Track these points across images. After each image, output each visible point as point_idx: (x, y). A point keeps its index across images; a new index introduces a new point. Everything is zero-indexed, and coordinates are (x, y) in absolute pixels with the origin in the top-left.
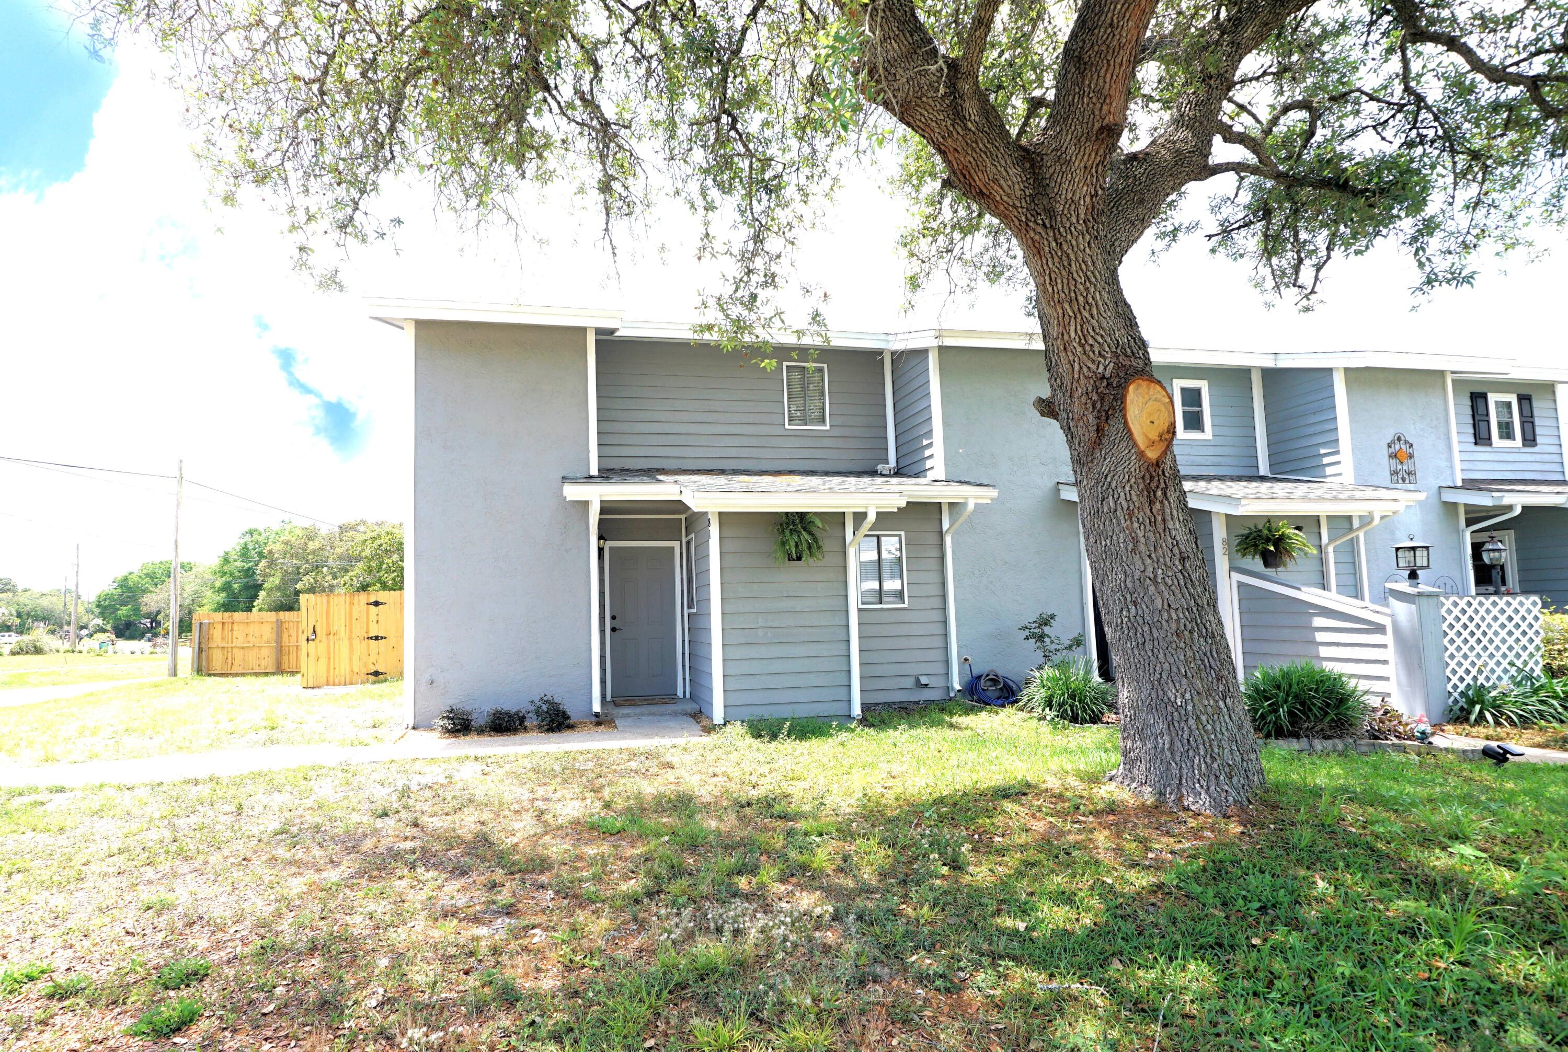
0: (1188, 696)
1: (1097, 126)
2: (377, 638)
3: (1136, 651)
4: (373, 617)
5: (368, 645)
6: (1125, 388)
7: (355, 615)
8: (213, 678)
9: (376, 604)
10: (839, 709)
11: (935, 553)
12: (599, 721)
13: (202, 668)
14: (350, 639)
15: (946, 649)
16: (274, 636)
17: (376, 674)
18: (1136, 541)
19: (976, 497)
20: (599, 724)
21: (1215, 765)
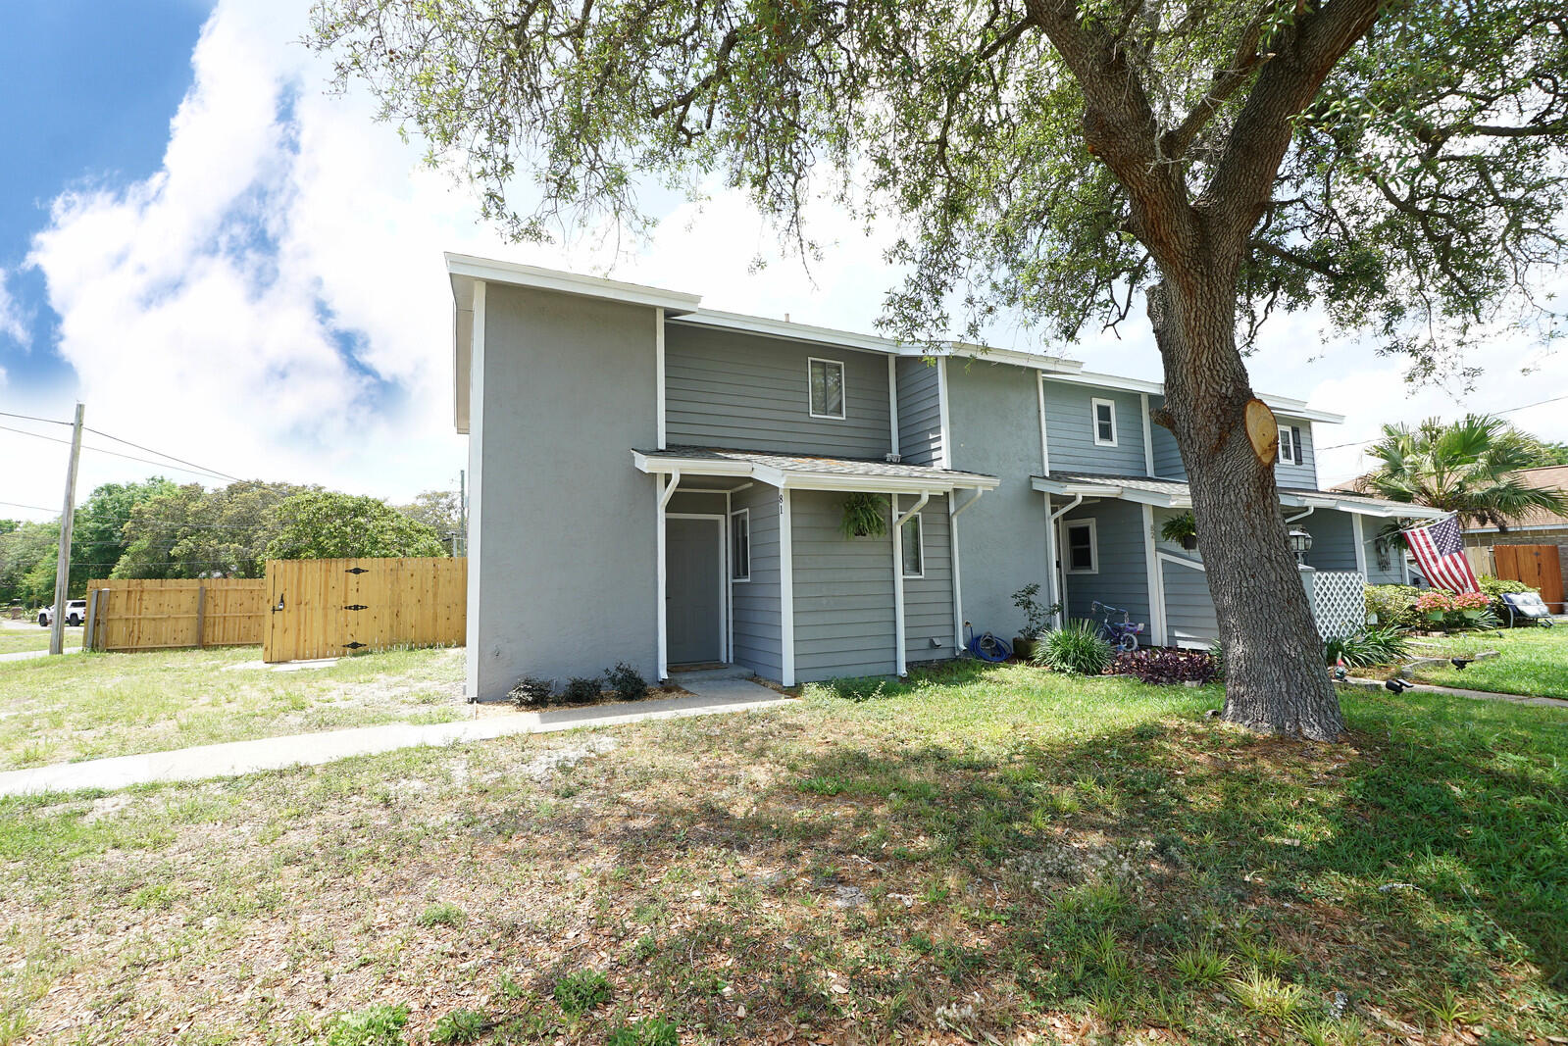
0: (1299, 649)
1: (1256, 201)
2: (356, 608)
3: (1254, 615)
4: (352, 585)
5: (346, 614)
6: (1245, 407)
7: (332, 583)
8: (114, 655)
9: (357, 571)
10: (886, 669)
11: (944, 532)
12: (668, 687)
13: (97, 643)
14: (325, 608)
15: (953, 614)
16: (196, 606)
17: (355, 645)
18: (1254, 528)
19: (984, 486)
20: (668, 690)
21: (1323, 703)
